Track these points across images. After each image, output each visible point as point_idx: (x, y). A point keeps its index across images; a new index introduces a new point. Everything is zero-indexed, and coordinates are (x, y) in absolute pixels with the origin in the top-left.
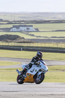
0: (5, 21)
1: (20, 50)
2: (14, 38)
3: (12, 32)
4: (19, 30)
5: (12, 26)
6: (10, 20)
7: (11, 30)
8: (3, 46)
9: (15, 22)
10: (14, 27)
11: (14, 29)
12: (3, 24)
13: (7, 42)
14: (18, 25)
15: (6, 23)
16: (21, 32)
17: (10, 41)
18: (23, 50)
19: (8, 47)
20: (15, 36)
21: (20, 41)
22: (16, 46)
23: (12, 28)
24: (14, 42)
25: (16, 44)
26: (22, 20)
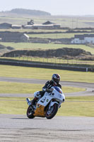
0: (64, 29)
1: (84, 70)
2: (77, 53)
3: (74, 44)
4: (83, 41)
5: (73, 36)
6: (71, 27)
7: (72, 42)
8: (60, 64)
9: (78, 30)
10: (76, 36)
11: (77, 40)
12: (60, 33)
13: (66, 58)
14: (82, 34)
15: (65, 31)
16: (86, 44)
17: (70, 57)
18: (89, 70)
19: (68, 66)
20: (77, 50)
21: (84, 57)
22: (78, 65)
23: (73, 38)
24: (76, 59)
25: (79, 62)
26: (88, 27)
